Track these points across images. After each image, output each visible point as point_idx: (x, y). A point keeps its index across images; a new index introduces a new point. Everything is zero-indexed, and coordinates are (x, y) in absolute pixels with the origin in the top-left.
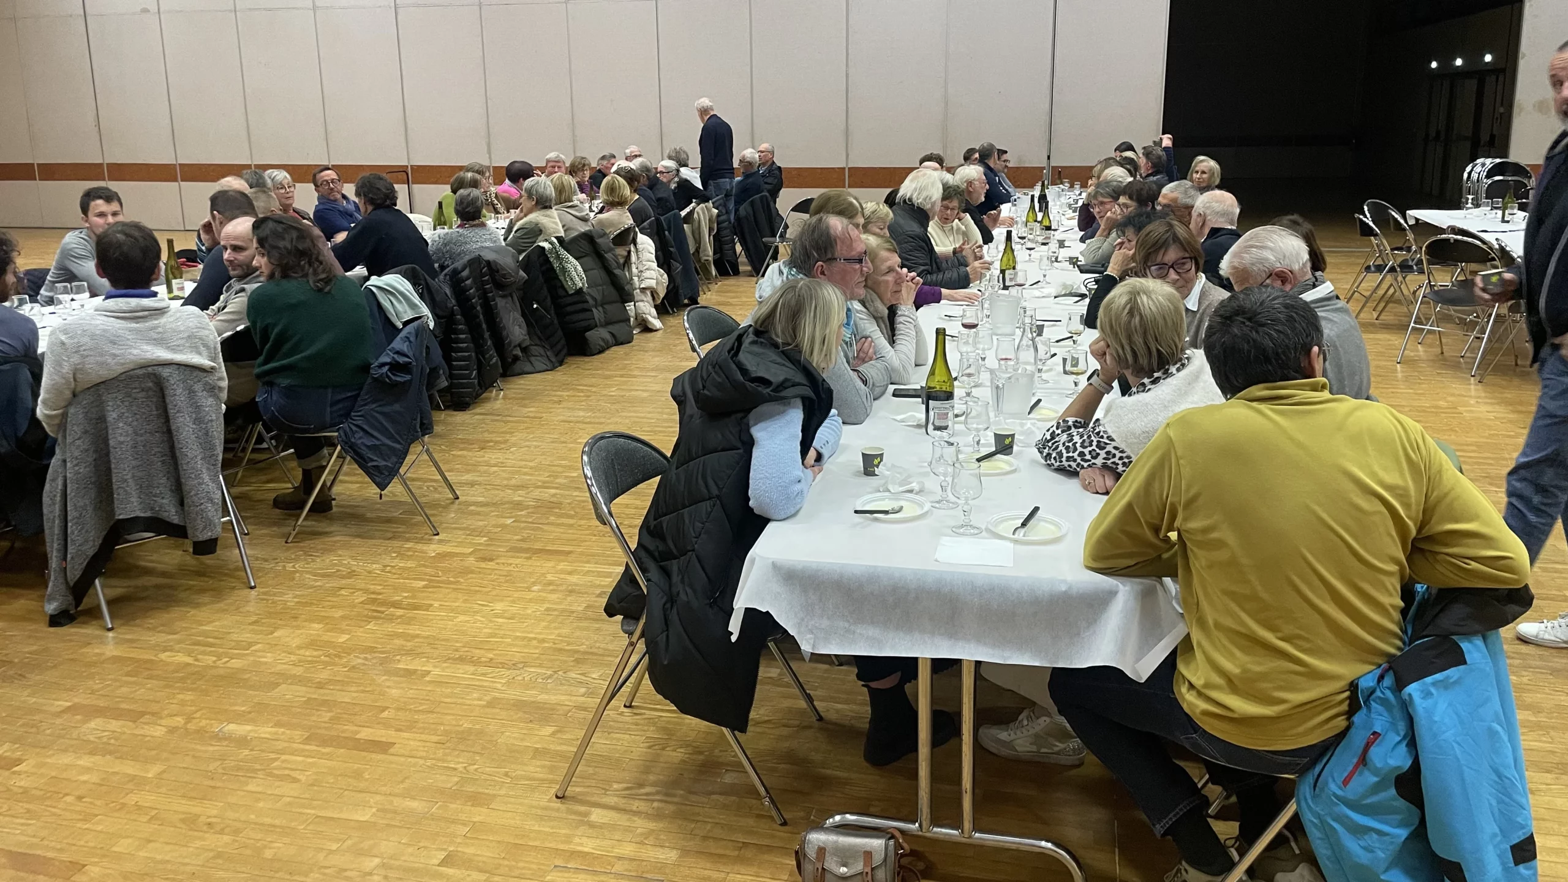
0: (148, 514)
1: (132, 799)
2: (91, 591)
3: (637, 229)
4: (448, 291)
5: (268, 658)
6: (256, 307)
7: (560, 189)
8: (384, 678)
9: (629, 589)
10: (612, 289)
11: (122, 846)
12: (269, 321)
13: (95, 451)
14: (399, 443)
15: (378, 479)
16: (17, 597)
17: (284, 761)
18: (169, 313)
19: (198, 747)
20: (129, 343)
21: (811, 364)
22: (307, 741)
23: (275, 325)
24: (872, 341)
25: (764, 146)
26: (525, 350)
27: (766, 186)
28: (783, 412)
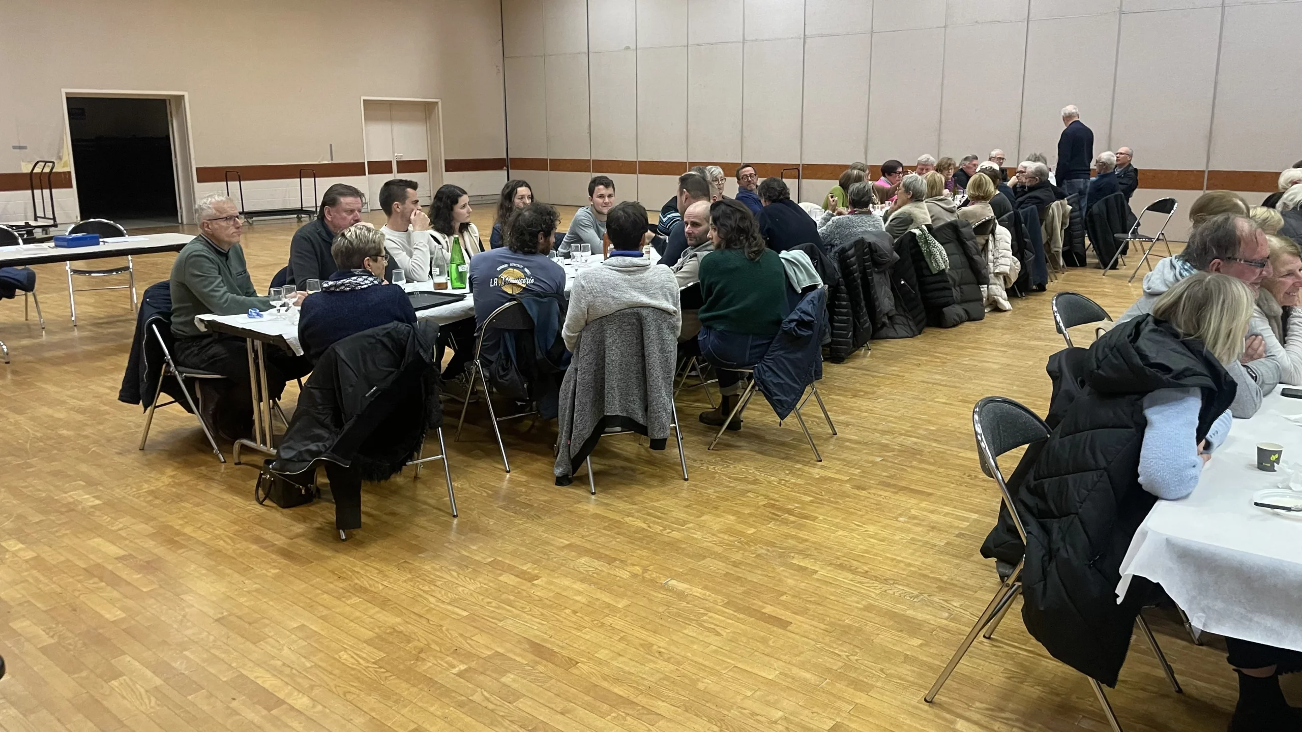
0: (624, 414)
1: (609, 620)
2: (584, 464)
3: (996, 221)
4: (836, 265)
5: (698, 535)
6: (706, 268)
7: (932, 185)
8: (782, 568)
9: (1008, 538)
10: (969, 271)
11: (602, 654)
12: (712, 280)
13: (596, 365)
14: (799, 384)
15: (779, 411)
16: (537, 460)
17: (710, 617)
18: (650, 270)
19: (652, 593)
20: (623, 289)
21: (1212, 355)
22: (727, 605)
23: (717, 283)
24: (1263, 339)
25: (1123, 150)
26: (890, 318)
27: (1121, 186)
28: (1181, 399)
